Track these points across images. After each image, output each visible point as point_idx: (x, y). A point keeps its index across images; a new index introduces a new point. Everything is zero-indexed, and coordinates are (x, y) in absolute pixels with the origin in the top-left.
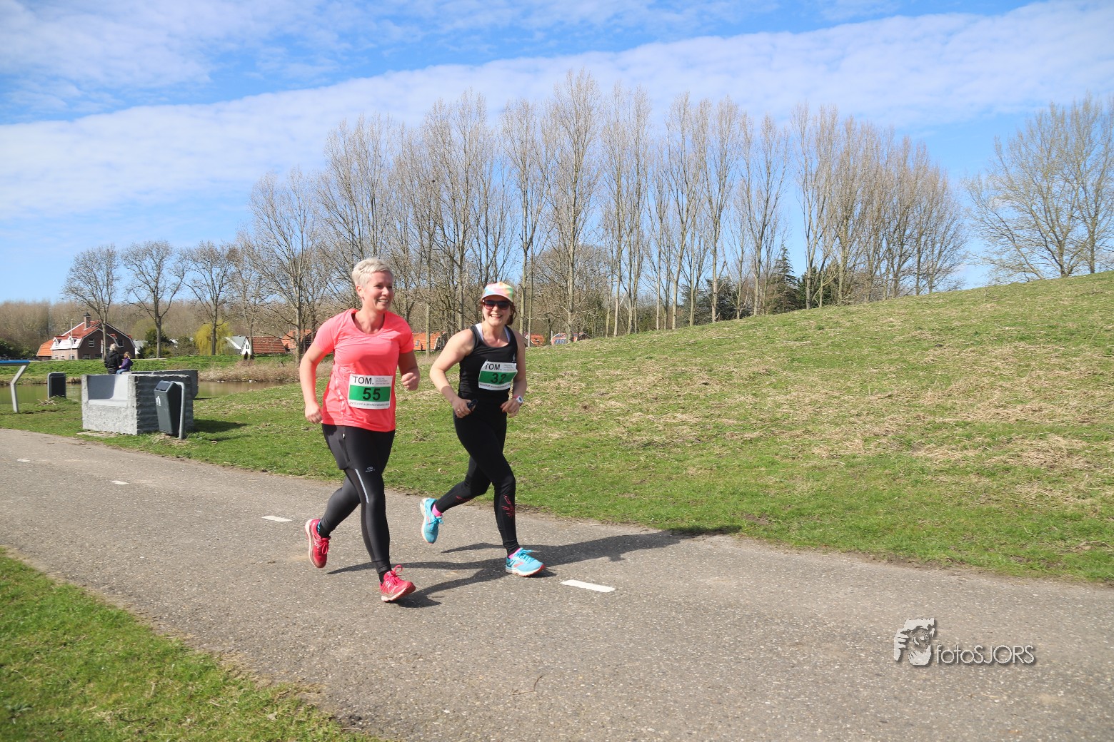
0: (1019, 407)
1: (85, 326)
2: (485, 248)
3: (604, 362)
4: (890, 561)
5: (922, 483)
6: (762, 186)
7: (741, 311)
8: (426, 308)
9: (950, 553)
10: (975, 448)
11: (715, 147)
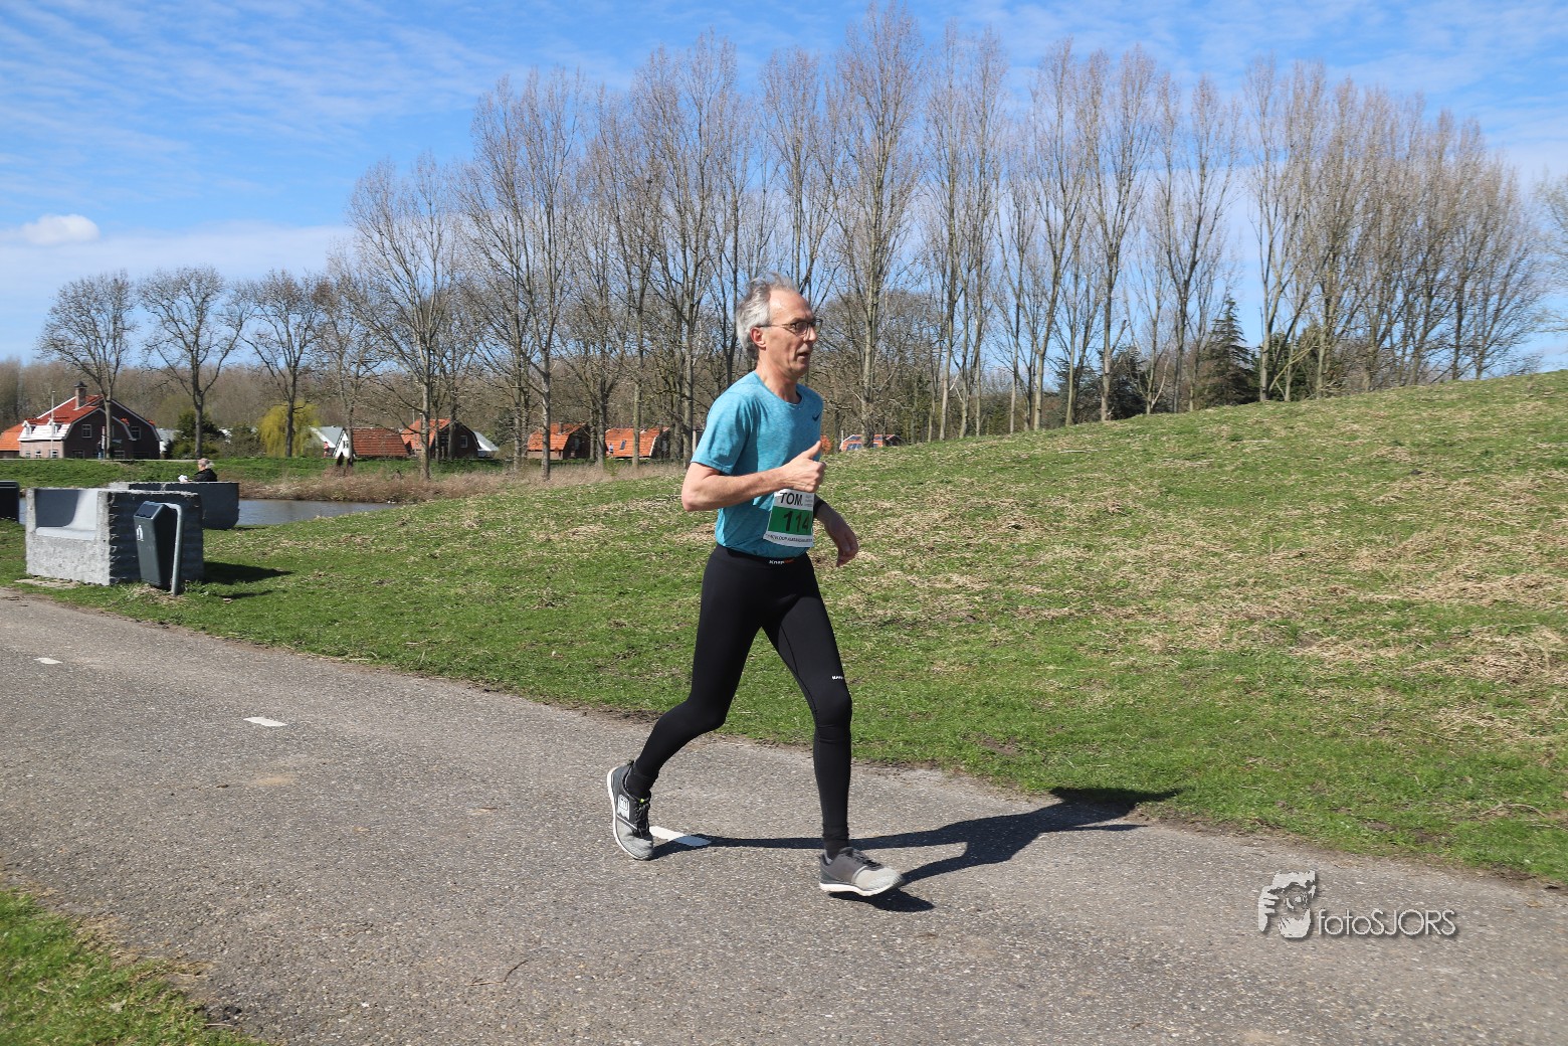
0: (1505, 578)
1: (77, 404)
2: (733, 291)
3: (874, 487)
5: (1289, 699)
6: (1192, 196)
7: (1153, 403)
8: (634, 389)
9: (1267, 811)
10: (1400, 643)
11: (1113, 131)
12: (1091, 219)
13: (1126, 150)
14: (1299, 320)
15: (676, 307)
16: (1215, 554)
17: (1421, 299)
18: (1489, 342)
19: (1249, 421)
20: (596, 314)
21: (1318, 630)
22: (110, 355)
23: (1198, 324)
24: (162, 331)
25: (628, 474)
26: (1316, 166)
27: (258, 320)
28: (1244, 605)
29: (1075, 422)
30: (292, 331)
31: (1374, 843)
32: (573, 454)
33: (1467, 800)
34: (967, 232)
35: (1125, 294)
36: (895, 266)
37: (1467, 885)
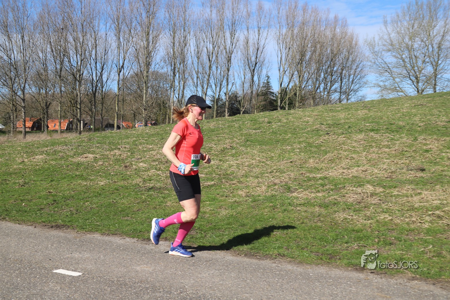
0: (356, 168)
2: (95, 70)
3: (146, 140)
4: (245, 255)
5: (288, 211)
6: (255, 41)
7: (243, 110)
8: (58, 105)
9: (281, 251)
10: (324, 191)
11: (229, 18)
12: (222, 48)
13: (233, 24)
14: (290, 83)
15: (74, 75)
16: (263, 162)
17: (329, 76)
18: (350, 91)
19: (274, 117)
20: (43, 77)
21: (297, 187)
23: (258, 84)
25: (57, 137)
26: (296, 31)
28: (272, 179)
29: (217, 117)
31: (315, 260)
32: (35, 129)
33: (345, 243)
34: (179, 52)
35: (233, 73)
36: (154, 63)
37: (346, 273)
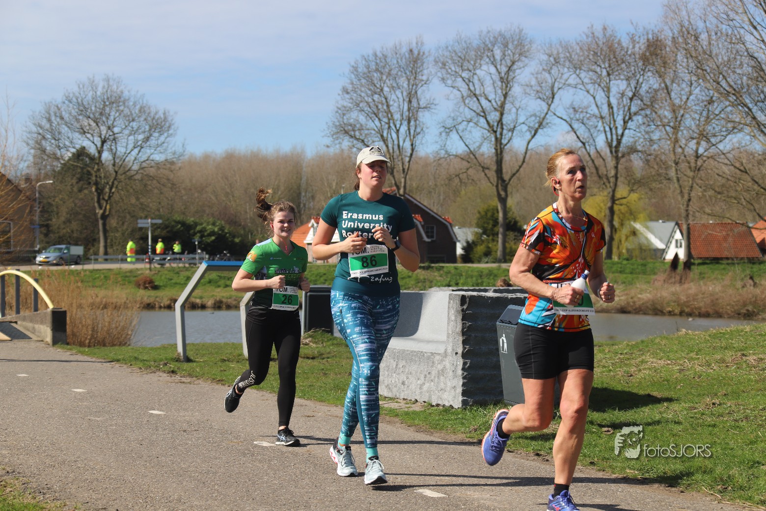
22: (404, 141)
24: (461, 109)
27: (572, 90)
30: (614, 101)
